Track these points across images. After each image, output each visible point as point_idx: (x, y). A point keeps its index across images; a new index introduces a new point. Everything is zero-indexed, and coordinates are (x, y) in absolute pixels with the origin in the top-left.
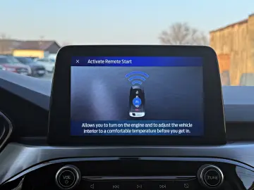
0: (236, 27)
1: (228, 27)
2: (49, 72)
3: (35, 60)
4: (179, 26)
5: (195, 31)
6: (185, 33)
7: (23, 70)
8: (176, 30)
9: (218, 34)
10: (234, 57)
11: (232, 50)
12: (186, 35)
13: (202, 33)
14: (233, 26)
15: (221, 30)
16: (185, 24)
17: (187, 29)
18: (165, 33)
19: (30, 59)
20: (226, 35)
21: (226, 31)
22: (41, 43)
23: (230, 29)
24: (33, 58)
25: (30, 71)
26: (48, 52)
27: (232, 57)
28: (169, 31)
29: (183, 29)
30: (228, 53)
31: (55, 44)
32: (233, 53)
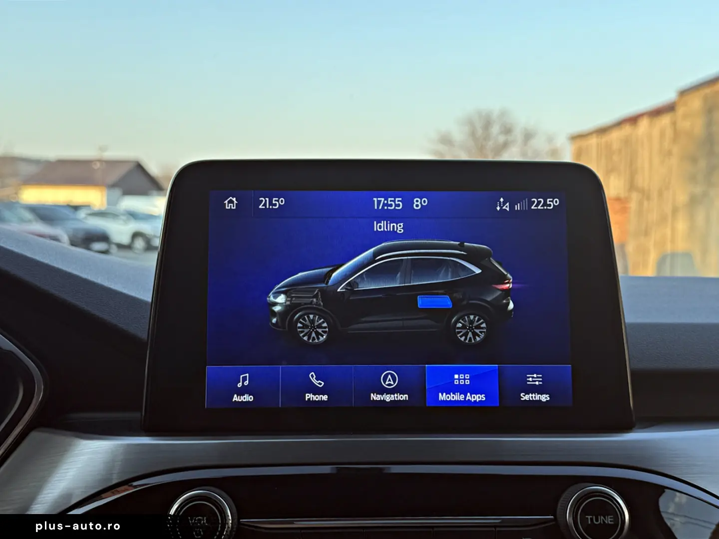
0: (644, 123)
1: (619, 124)
2: (120, 246)
3: (82, 214)
4: (487, 124)
5: (528, 136)
6: (502, 139)
8: (480, 132)
9: (593, 141)
10: (640, 204)
11: (632, 186)
12: (506, 145)
13: (550, 139)
14: (633, 120)
15: (603, 131)
16: (503, 114)
17: (507, 130)
18: (446, 140)
19: (67, 212)
20: (615, 146)
21: (615, 136)
22: (97, 165)
23: (627, 129)
26: (117, 192)
27: (633, 206)
28: (459, 134)
29: (495, 129)
30: (623, 195)
31: (139, 168)
32: (635, 196)
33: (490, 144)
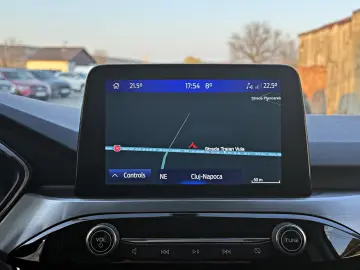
0: (336, 28)
1: (323, 28)
2: (75, 91)
3: (57, 75)
4: (257, 28)
5: (277, 34)
6: (264, 36)
7: (40, 89)
8: (253, 33)
9: (310, 37)
10: (333, 68)
11: (329, 59)
12: (266, 39)
13: (288, 36)
14: (330, 26)
15: (315, 32)
16: (264, 24)
17: (267, 31)
18: (236, 37)
20: (321, 40)
21: (321, 34)
22: (63, 51)
23: (327, 31)
24: (54, 72)
25: (49, 91)
26: (73, 64)
27: (329, 70)
28: (243, 34)
29: (261, 31)
30: (324, 64)
31: (84, 51)
32: (330, 65)
33: (258, 39)
